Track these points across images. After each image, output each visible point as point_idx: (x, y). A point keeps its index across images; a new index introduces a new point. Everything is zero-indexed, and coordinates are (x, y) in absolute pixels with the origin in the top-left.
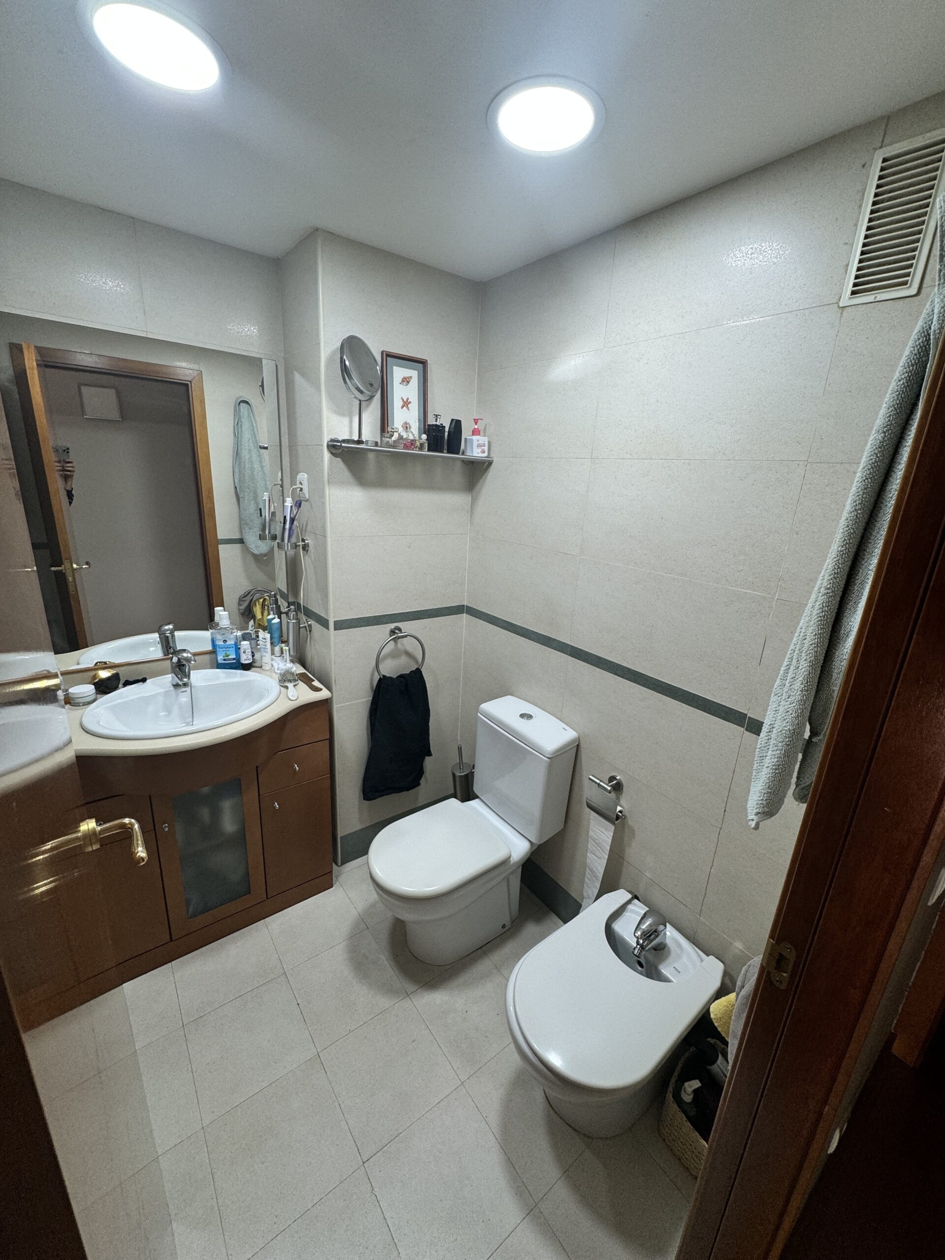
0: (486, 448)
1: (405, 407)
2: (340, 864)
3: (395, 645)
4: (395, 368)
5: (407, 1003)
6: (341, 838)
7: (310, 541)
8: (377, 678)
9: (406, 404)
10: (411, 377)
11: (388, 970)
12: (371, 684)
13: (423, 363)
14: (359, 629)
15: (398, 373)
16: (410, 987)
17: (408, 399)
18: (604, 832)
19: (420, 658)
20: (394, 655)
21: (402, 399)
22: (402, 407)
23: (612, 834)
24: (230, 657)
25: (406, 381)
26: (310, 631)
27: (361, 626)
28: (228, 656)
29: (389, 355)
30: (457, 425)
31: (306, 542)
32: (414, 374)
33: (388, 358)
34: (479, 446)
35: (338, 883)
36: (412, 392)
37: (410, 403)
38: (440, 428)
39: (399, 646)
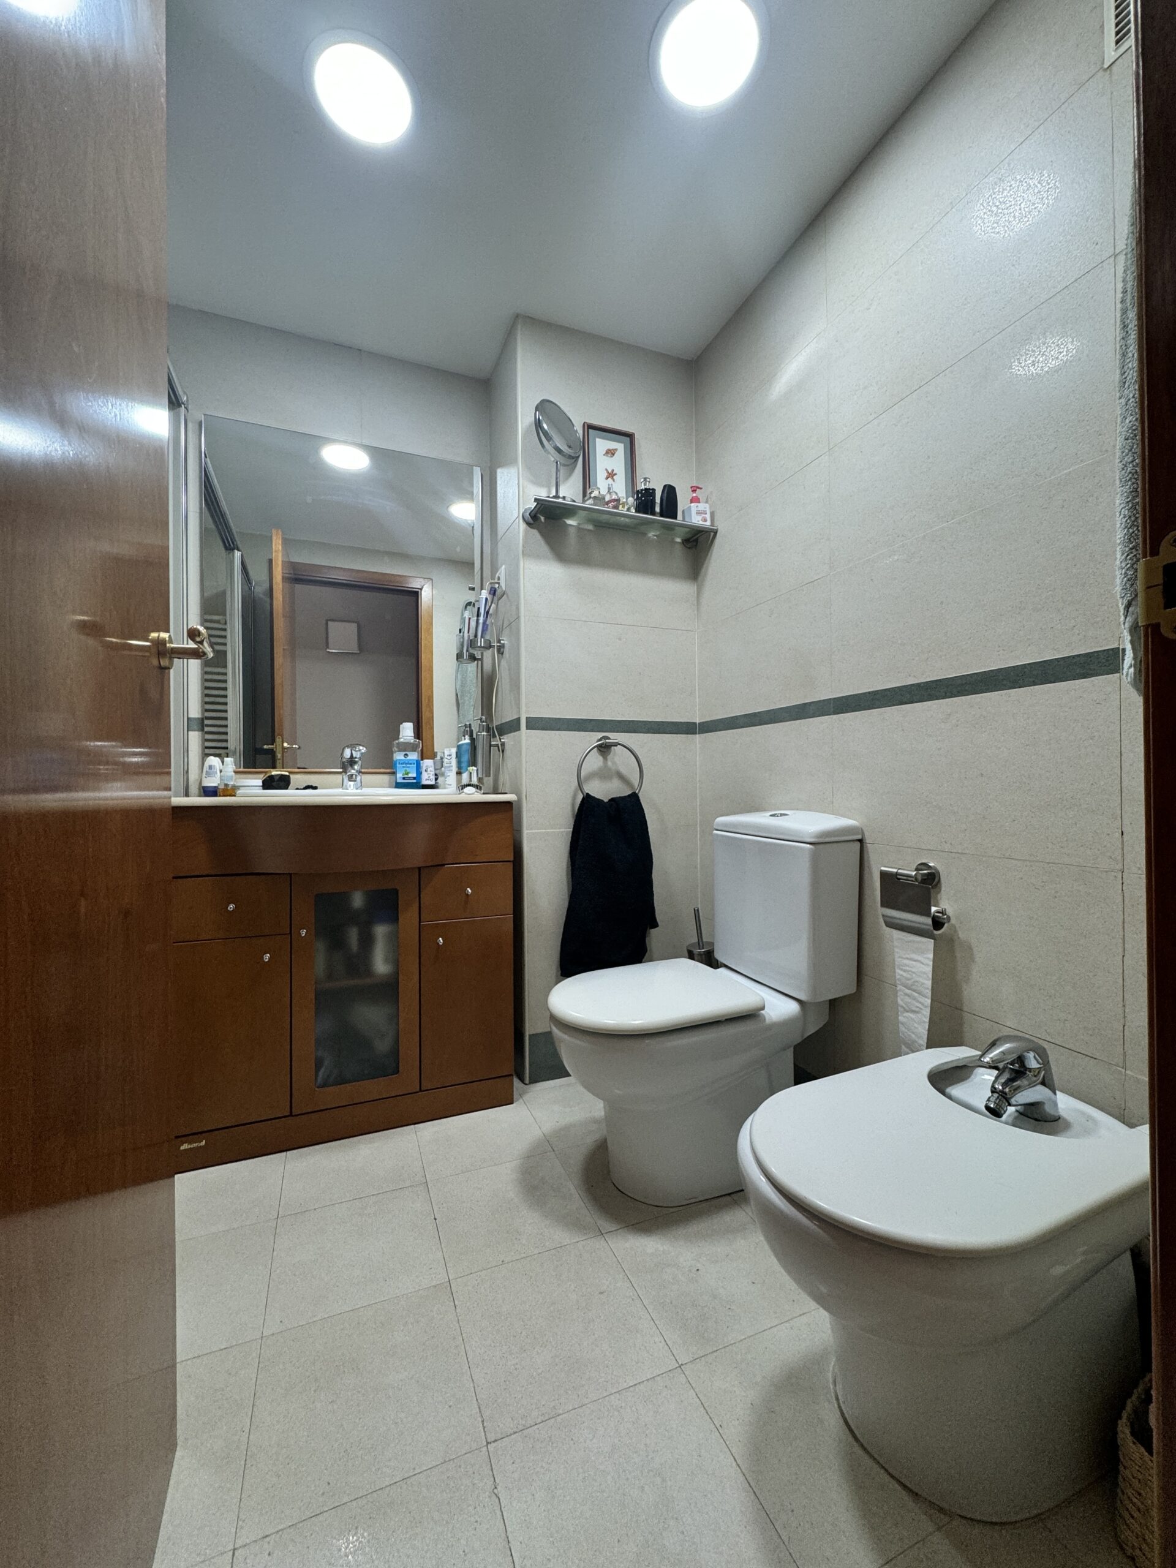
0: (708, 516)
1: (609, 479)
2: (527, 1082)
3: (604, 762)
4: (598, 440)
5: (599, 1244)
6: (530, 1036)
7: (506, 642)
8: (580, 797)
9: (611, 475)
10: (616, 450)
11: (576, 1200)
12: (573, 805)
13: (630, 436)
14: (557, 732)
15: (601, 445)
16: (607, 1225)
17: (613, 470)
18: (920, 958)
19: (636, 783)
20: (603, 774)
21: (606, 470)
22: (607, 478)
23: (931, 956)
24: (410, 775)
25: (611, 453)
26: (503, 751)
27: (559, 730)
28: (407, 774)
29: (591, 427)
30: (670, 492)
31: (502, 642)
32: (620, 447)
33: (590, 430)
34: (699, 513)
35: (521, 1100)
36: (618, 463)
37: (615, 474)
38: (649, 493)
39: (609, 763)
